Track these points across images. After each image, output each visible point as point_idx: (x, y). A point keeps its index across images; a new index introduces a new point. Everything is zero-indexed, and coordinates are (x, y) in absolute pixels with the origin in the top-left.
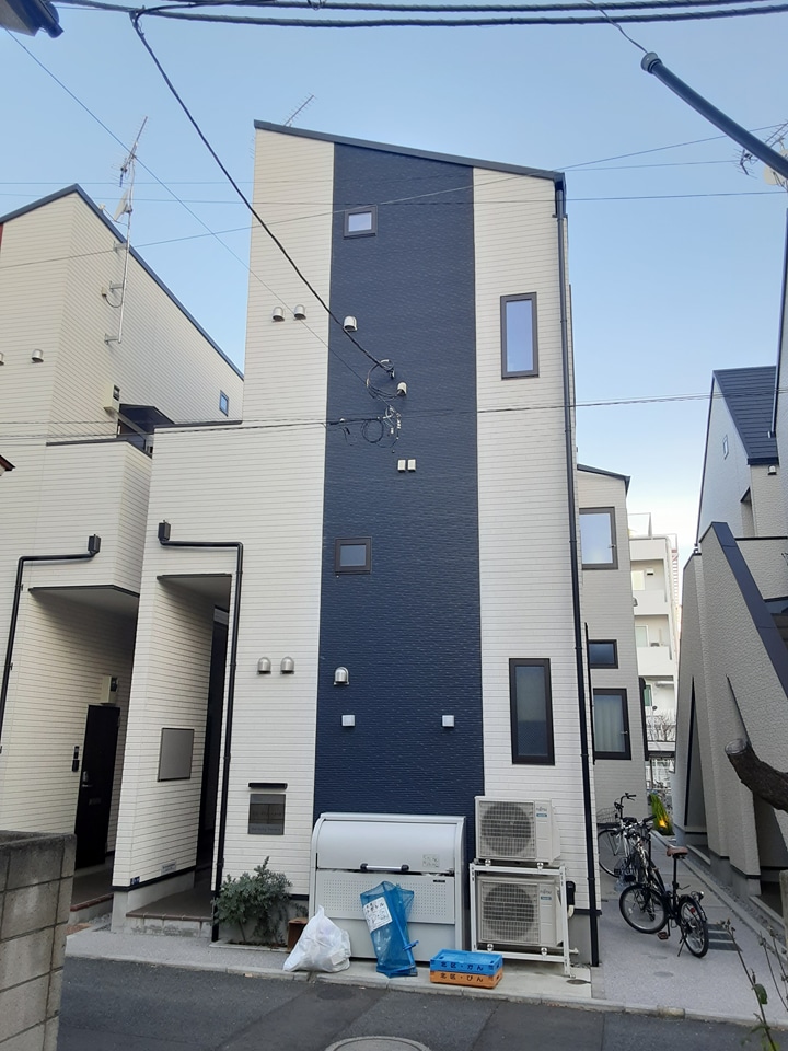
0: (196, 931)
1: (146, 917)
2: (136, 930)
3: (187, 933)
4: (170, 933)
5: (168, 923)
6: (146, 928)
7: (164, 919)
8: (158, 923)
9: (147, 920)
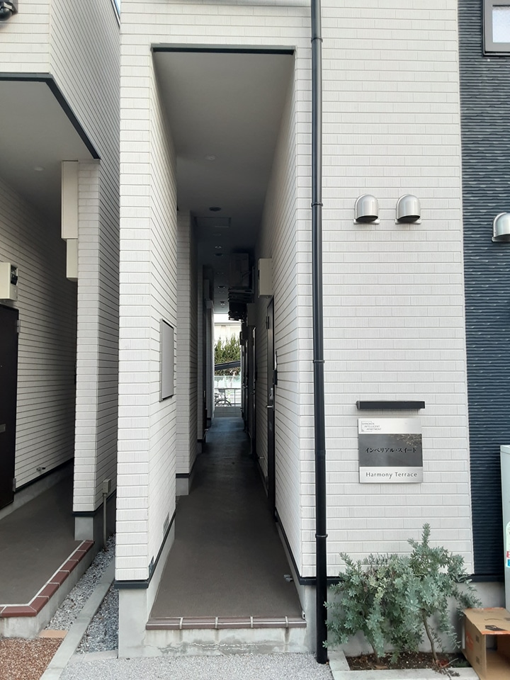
0: (279, 645)
1: (185, 628)
2: (167, 650)
3: (263, 649)
4: (230, 650)
5: (225, 635)
6: (185, 645)
7: (218, 628)
8: (208, 635)
9: (185, 633)
